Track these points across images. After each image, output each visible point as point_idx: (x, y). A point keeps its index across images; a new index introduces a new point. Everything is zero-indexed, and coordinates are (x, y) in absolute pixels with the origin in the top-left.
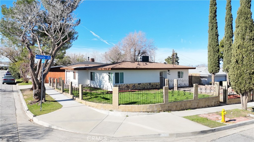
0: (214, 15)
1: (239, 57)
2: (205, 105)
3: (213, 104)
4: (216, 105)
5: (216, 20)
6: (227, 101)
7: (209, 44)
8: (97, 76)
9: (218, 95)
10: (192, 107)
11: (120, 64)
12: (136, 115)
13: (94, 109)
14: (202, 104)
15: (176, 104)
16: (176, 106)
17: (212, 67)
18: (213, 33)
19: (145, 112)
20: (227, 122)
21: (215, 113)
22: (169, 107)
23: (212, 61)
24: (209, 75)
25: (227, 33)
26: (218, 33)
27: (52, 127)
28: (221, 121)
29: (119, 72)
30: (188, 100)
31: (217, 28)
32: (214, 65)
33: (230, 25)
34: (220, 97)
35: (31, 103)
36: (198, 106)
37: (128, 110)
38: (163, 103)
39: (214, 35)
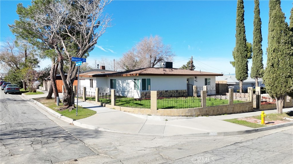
0: (241, 19)
1: (275, 61)
2: (240, 111)
3: (247, 109)
4: (250, 111)
5: (244, 24)
6: (260, 107)
7: (237, 50)
8: (119, 83)
9: (251, 100)
10: (228, 112)
11: (145, 70)
12: (175, 119)
13: (130, 114)
14: (237, 109)
15: (213, 108)
16: (213, 111)
17: (240, 74)
18: (241, 37)
19: (184, 116)
20: (266, 124)
21: (251, 117)
22: (206, 111)
23: (241, 67)
24: (236, 82)
25: (256, 38)
26: (246, 37)
27: (100, 129)
28: (261, 124)
29: (146, 78)
30: (224, 104)
31: (244, 32)
32: (242, 71)
33: (259, 29)
34: (254, 103)
35: (61, 110)
36: (233, 111)
37: (167, 114)
38: (201, 107)
39: (242, 40)
